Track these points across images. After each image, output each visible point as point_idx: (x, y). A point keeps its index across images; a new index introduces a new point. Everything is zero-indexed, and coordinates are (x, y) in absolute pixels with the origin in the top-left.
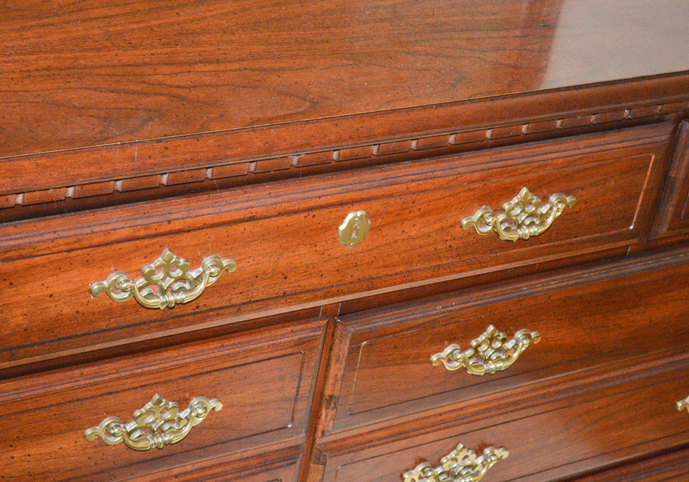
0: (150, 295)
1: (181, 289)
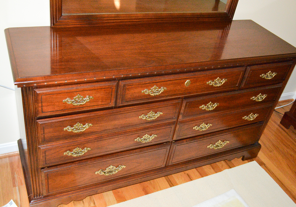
0: (151, 93)
1: (157, 92)
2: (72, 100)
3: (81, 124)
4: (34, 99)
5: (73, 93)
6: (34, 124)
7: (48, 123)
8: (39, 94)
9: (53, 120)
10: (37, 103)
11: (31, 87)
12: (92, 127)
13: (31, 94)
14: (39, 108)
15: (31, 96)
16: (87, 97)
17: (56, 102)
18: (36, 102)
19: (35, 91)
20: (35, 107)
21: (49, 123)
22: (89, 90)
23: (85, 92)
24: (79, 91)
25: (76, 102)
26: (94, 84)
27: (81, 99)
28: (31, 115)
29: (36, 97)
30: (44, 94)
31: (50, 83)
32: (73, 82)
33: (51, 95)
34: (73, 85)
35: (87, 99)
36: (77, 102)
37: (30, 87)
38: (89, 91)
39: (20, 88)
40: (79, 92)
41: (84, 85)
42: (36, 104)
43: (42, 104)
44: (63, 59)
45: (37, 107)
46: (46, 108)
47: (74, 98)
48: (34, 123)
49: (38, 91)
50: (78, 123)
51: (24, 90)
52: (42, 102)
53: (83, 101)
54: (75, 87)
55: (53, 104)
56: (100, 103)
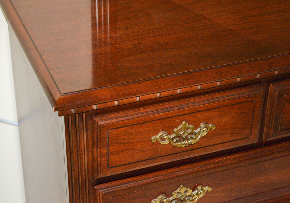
2: (170, 134)
3: (187, 188)
4: (90, 139)
5: (173, 118)
6: (88, 195)
7: (119, 190)
8: (104, 126)
9: (129, 182)
10: (97, 148)
11: (84, 114)
12: (211, 192)
13: (85, 129)
14: (103, 159)
15: (85, 132)
16: (202, 125)
17: (137, 142)
18: (95, 146)
19: (94, 122)
20: (93, 157)
21: (121, 190)
22: (207, 110)
23: (199, 115)
24: (185, 114)
25: (178, 139)
26: (217, 96)
27: (189, 131)
28: (82, 175)
29: (95, 135)
30: (112, 125)
31: (127, 101)
32: (174, 93)
33: (127, 127)
34: (172, 102)
35: (202, 131)
36: (180, 138)
37: (82, 113)
38: (205, 112)
39: (63, 117)
40: (186, 116)
41: (197, 99)
42: (95, 149)
43: (108, 150)
44: (142, 46)
45: (98, 157)
46: (116, 156)
47: (175, 130)
48: (87, 192)
49: (101, 121)
50: (182, 186)
51: (70, 122)
52: (108, 145)
53: (194, 137)
54: (175, 107)
55: (131, 147)
56: (228, 138)
